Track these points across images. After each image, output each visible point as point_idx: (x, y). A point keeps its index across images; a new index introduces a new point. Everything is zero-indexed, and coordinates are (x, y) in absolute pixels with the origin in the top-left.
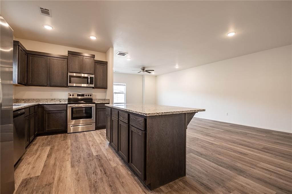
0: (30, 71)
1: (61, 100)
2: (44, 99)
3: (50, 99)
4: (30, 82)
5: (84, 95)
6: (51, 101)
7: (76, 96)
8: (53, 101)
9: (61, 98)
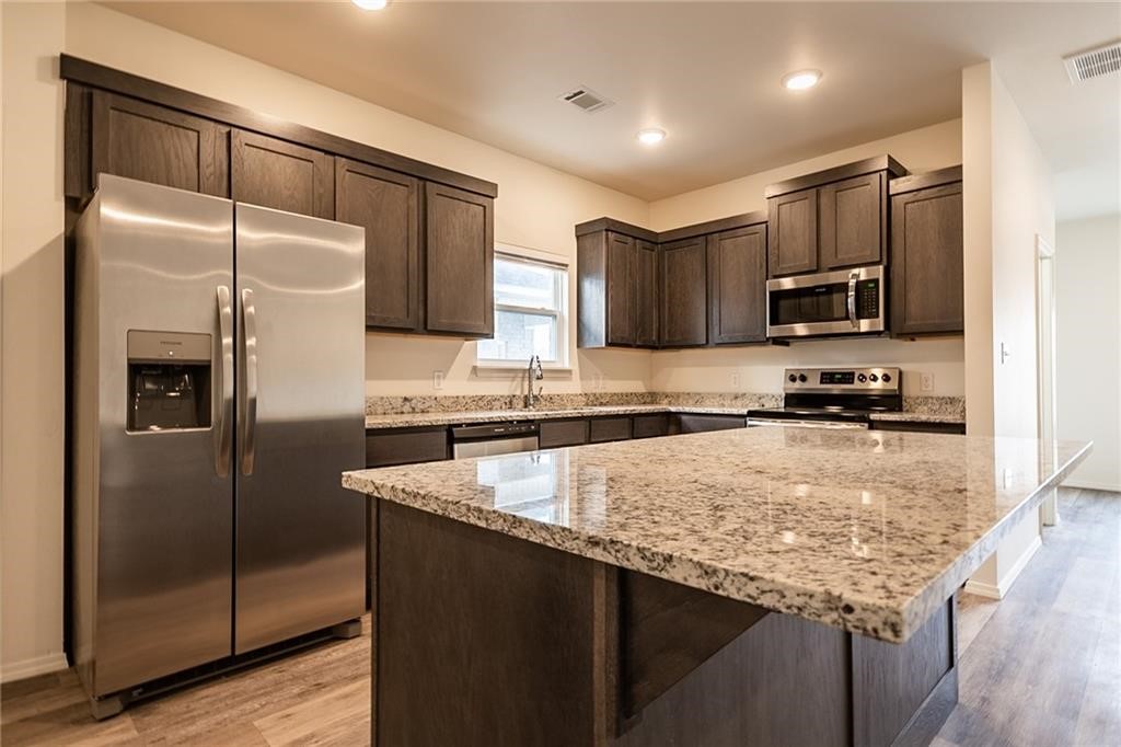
0: (667, 298)
1: (763, 401)
2: (712, 395)
3: (730, 394)
4: (667, 338)
5: (853, 374)
6: (734, 402)
7: (814, 384)
8: (739, 402)
9: (766, 392)
